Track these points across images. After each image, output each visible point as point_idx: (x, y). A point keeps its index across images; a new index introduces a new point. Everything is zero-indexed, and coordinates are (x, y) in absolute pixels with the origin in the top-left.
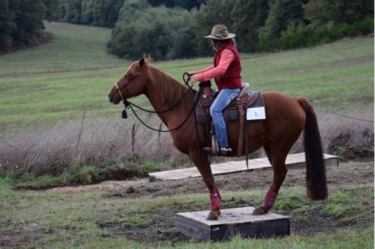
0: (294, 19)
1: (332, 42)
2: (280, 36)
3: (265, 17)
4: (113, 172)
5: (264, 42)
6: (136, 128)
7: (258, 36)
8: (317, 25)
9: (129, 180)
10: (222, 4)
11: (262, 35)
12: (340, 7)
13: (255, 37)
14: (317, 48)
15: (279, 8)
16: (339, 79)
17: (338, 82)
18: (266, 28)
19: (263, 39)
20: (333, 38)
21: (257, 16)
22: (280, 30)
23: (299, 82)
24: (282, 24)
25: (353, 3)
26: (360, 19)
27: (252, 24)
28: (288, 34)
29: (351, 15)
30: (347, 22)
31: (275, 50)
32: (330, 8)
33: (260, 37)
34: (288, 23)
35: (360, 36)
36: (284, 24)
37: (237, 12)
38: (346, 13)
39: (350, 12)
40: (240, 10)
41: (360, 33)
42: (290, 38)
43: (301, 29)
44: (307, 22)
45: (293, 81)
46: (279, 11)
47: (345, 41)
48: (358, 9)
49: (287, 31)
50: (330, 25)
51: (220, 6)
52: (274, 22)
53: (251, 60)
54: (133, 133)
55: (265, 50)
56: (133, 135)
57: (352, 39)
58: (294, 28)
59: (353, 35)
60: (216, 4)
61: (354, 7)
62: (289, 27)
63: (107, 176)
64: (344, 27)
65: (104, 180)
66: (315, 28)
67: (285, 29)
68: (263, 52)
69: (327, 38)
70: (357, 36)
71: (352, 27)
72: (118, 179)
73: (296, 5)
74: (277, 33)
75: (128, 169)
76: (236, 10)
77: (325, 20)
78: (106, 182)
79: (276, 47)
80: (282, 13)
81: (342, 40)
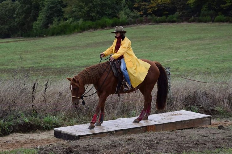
0: (57, 17)
1: (82, 32)
2: (48, 27)
3: (37, 15)
4: (20, 125)
5: (37, 30)
6: (36, 86)
7: (32, 27)
8: (72, 21)
9: (33, 133)
10: (9, 7)
11: (36, 26)
12: (87, 11)
13: (31, 28)
14: (73, 35)
15: (48, 10)
16: (95, 55)
17: (95, 57)
18: (38, 22)
19: (36, 29)
20: (83, 29)
21: (31, 15)
22: (48, 24)
23: (69, 56)
24: (49, 20)
25: (96, 9)
26: (99, 19)
27: (29, 20)
28: (53, 26)
29: (94, 16)
30: (91, 20)
31: (45, 36)
32: (80, 11)
33: (34, 28)
34: (53, 20)
35: (100, 29)
36: (50, 20)
37: (19, 12)
38: (91, 15)
39: (93, 14)
40: (21, 11)
41: (100, 27)
42: (55, 28)
43: (62, 23)
44: (66, 19)
45: (65, 55)
46: (47, 12)
47: (90, 31)
48: (98, 12)
49: (52, 24)
50: (81, 21)
51: (7, 8)
52: (44, 19)
53: (32, 41)
54: (33, 91)
55: (37, 36)
56: (33, 92)
57: (94, 30)
58: (57, 23)
59: (95, 28)
60: (5, 7)
61: (96, 11)
62: (54, 22)
63: (14, 129)
64: (89, 23)
65: (12, 132)
66: (71, 23)
67: (52, 23)
68: (36, 37)
69: (79, 30)
70: (98, 29)
71: (95, 23)
72: (24, 132)
73: (58, 8)
74: (46, 26)
75: (32, 123)
76: (19, 11)
77: (77, 18)
78: (14, 134)
79: (45, 34)
80: (49, 13)
81: (88, 31)
